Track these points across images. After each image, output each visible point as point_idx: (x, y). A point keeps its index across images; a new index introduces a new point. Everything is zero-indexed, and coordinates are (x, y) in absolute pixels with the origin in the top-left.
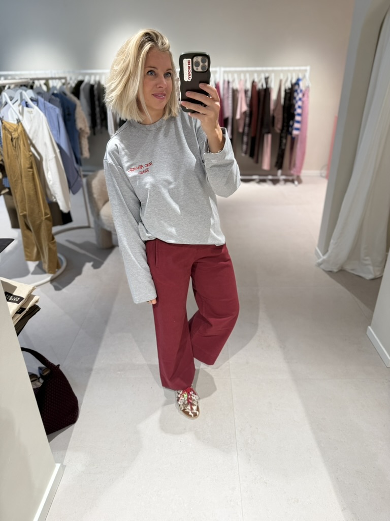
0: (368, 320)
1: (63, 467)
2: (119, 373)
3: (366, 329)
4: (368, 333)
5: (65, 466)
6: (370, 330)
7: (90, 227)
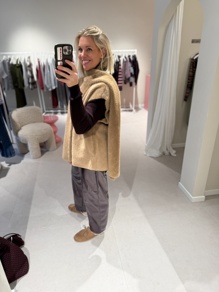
4: (179, 186)
6: (180, 184)
7: (13, 143)
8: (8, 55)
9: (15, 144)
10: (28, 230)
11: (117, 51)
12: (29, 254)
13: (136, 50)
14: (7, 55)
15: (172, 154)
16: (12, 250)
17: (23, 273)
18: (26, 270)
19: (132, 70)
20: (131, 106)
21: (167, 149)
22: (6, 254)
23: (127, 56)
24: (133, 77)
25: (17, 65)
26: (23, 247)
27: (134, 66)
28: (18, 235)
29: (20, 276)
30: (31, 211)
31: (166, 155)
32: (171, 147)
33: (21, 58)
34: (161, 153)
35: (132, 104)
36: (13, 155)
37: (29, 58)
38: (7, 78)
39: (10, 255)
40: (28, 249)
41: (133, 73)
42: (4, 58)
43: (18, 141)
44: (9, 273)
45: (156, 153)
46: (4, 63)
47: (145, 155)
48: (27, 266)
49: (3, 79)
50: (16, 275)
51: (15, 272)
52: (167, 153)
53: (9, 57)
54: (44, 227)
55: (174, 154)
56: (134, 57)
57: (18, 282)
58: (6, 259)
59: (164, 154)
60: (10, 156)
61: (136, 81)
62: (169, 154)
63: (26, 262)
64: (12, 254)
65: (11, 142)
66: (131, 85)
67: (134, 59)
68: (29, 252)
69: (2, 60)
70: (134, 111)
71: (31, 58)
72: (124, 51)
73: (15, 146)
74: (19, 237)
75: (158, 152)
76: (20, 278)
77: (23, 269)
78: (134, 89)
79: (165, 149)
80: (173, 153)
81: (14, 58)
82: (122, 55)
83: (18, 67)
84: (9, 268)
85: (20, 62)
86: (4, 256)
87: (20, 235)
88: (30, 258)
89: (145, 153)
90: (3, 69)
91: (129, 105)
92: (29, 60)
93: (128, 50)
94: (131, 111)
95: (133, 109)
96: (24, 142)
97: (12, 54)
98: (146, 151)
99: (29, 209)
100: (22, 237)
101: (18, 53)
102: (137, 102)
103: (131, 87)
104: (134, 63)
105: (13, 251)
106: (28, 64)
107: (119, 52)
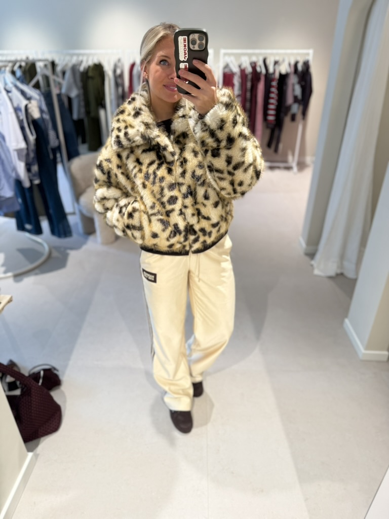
4: (344, 325)
5: (38, 455)
6: (346, 322)
8: (81, 54)
10: (71, 363)
11: (275, 51)
12: (65, 401)
13: (311, 52)
16: (34, 397)
17: (51, 430)
18: (56, 426)
19: (298, 91)
20: (290, 158)
22: (24, 398)
23: (293, 63)
24: (300, 104)
26: (59, 388)
27: (303, 83)
28: (54, 369)
29: (46, 433)
30: (82, 332)
35: (293, 155)
36: (68, 235)
38: (78, 96)
39: (31, 400)
41: (300, 97)
44: (28, 427)
48: (58, 419)
50: (39, 430)
51: (37, 427)
56: (306, 65)
57: (42, 442)
58: (25, 405)
60: (64, 236)
61: (304, 113)
63: (57, 413)
64: (34, 400)
66: (293, 118)
67: (305, 69)
70: (295, 169)
72: (289, 51)
73: (73, 220)
74: (55, 372)
76: (46, 437)
77: (51, 423)
78: (300, 127)
82: (284, 61)
87: (57, 368)
88: (66, 407)
91: (286, 155)
93: (295, 51)
94: (289, 168)
95: (294, 165)
99: (80, 328)
100: (59, 373)
102: (302, 153)
103: (293, 124)
104: (304, 75)
107: (277, 54)
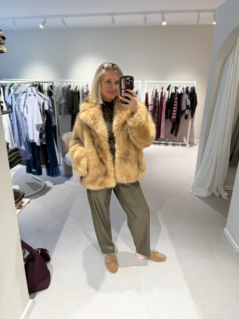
0: (224, 224)
1: (34, 303)
2: (72, 249)
3: (223, 230)
4: (224, 232)
5: (35, 302)
6: (225, 230)
7: (60, 165)
8: (69, 82)
9: (62, 166)
10: (56, 248)
12: (52, 271)
13: (195, 82)
14: (67, 82)
15: (223, 197)
16: (36, 261)
17: (44, 287)
18: (47, 284)
19: (189, 102)
21: (217, 190)
22: (31, 263)
23: (185, 88)
24: (190, 110)
25: (75, 92)
26: (49, 263)
27: (191, 99)
28: (46, 250)
29: (41, 288)
30: (63, 231)
31: (216, 197)
32: (222, 188)
33: (79, 86)
34: (209, 194)
35: (186, 139)
36: (57, 175)
37: (87, 86)
38: (65, 103)
39: (35, 265)
40: (53, 266)
41: (190, 106)
42: (65, 85)
43: (64, 163)
44: (31, 282)
45: (204, 193)
46: (63, 89)
47: (191, 193)
48: (48, 280)
49: (61, 104)
50: (37, 287)
51: (36, 283)
52: (217, 194)
53: (69, 84)
54: (71, 248)
55: (226, 197)
56: (193, 89)
57: (38, 295)
58: (31, 267)
59: (213, 195)
60: (55, 176)
61: (192, 115)
62: (219, 196)
63: (48, 276)
64: (36, 265)
65: (59, 163)
66: (186, 117)
67: (192, 91)
68: (53, 269)
69: (62, 87)
70: (188, 146)
71: (89, 86)
72: (183, 82)
73: (61, 168)
74: (47, 252)
75: (207, 192)
76: (40, 291)
77: (44, 283)
78: (190, 122)
79: (216, 190)
80: (225, 195)
81: (74, 86)
82: (180, 87)
83: (76, 93)
84: (32, 277)
85: (78, 90)
86: (29, 264)
87: (48, 250)
88: (53, 274)
89: (191, 192)
90: (62, 95)
91: (183, 138)
92: (86, 87)
93: (186, 82)
94: (184, 145)
95: (187, 143)
96: (69, 165)
97: (73, 82)
98: (193, 189)
99: (62, 228)
100: (49, 254)
101: (77, 80)
102: (192, 137)
103: (186, 120)
104: (192, 95)
105: (38, 261)
106: (85, 91)
